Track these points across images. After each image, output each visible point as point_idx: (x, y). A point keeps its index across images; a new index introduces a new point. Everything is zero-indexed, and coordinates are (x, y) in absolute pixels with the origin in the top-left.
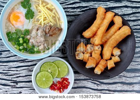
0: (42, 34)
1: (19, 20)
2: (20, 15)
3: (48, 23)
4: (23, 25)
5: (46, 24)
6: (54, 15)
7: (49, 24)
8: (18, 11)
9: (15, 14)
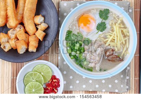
0: (100, 53)
1: (88, 25)
2: (92, 21)
3: (113, 46)
4: (88, 33)
5: (111, 46)
6: (124, 43)
7: (114, 48)
8: (93, 16)
9: (88, 18)
